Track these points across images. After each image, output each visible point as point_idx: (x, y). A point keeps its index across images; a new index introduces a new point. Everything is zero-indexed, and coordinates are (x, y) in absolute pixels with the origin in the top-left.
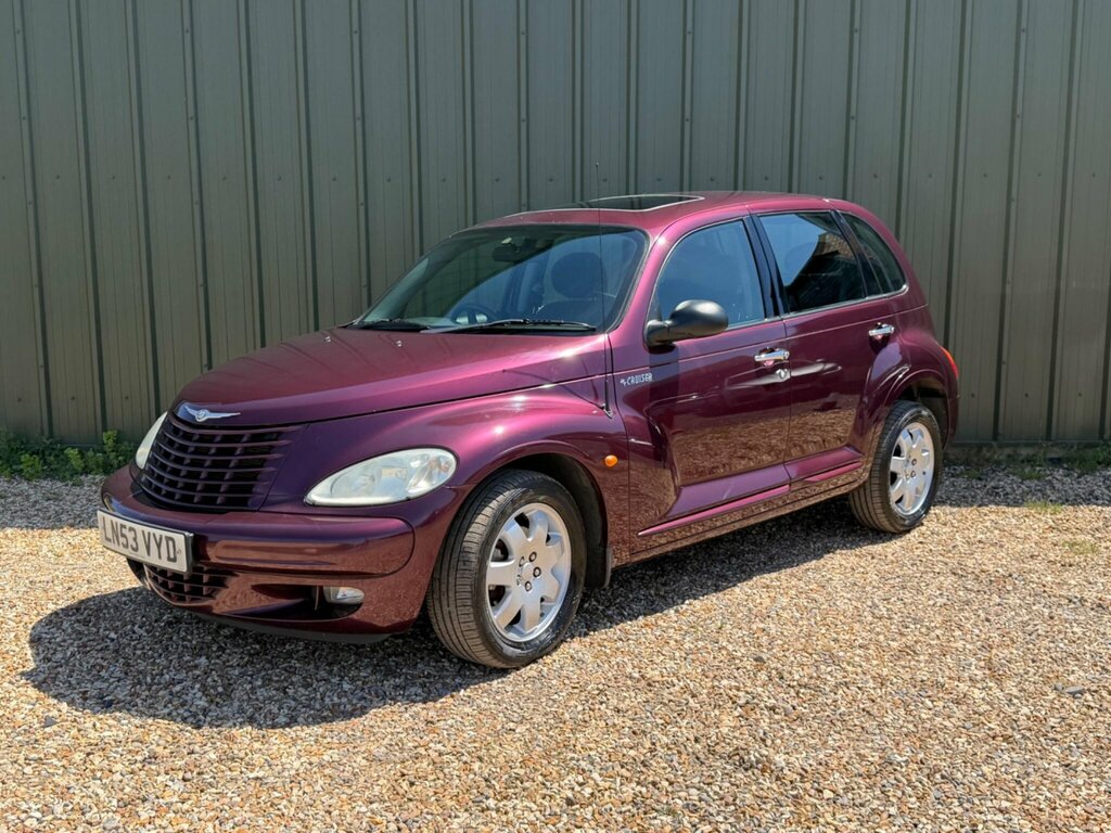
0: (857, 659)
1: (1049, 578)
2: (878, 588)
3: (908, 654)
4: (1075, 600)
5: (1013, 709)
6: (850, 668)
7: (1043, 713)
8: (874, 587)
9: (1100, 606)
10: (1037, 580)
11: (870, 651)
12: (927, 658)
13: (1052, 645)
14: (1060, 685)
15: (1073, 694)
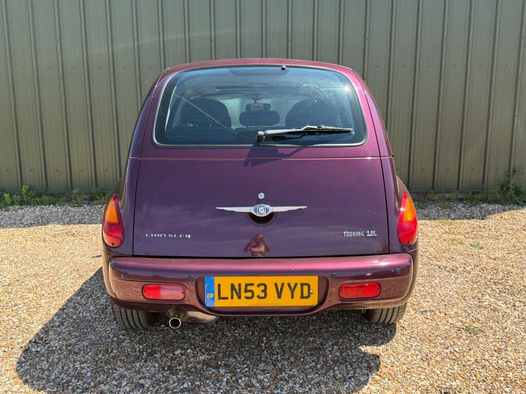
14: (417, 308)
15: (422, 312)
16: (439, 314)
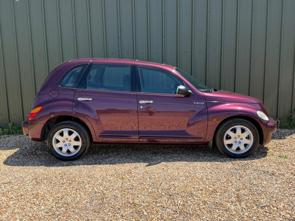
0: (199, 195)
1: (259, 164)
2: (210, 169)
3: (214, 192)
4: (266, 172)
5: (243, 213)
6: (196, 198)
7: (252, 215)
8: (208, 168)
9: (273, 174)
10: (256, 165)
11: (203, 192)
12: (220, 194)
13: (257, 188)
14: (258, 204)
15: (262, 207)
16: (273, 208)
